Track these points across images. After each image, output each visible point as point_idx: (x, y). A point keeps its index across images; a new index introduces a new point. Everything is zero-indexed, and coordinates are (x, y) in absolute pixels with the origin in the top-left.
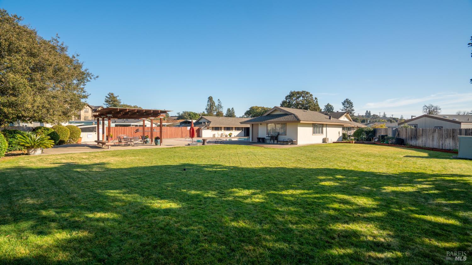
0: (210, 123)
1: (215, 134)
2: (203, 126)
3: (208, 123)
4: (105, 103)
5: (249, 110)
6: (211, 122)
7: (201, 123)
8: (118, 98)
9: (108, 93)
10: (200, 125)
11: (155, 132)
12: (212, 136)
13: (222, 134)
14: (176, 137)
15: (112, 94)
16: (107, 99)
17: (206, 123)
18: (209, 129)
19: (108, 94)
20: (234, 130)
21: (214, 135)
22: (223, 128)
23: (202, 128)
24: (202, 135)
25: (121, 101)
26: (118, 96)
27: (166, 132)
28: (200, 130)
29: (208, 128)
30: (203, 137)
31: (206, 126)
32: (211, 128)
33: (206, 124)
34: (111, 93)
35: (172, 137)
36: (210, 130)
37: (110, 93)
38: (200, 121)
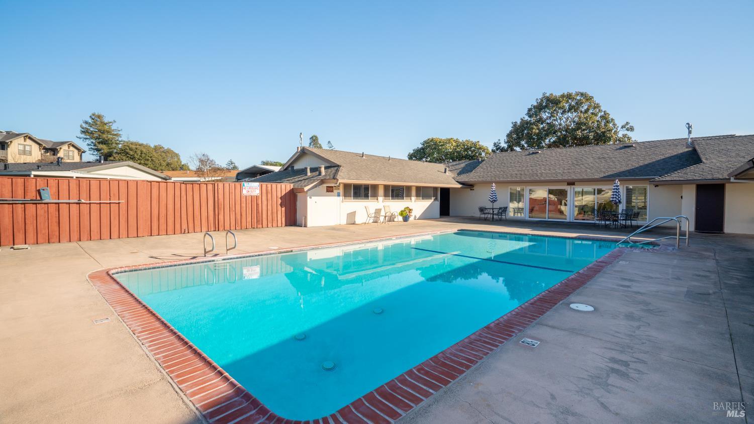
0: (337, 171)
1: (355, 212)
2: (310, 180)
3: (330, 170)
4: (83, 136)
5: (420, 146)
6: (341, 166)
7: (303, 171)
8: (114, 127)
9: (90, 114)
10: (297, 178)
11: (53, 208)
12: (344, 221)
13: (378, 211)
14: (184, 226)
15: (99, 117)
16: (84, 125)
17: (323, 170)
18: (336, 192)
19: (91, 117)
20: (413, 198)
21: (352, 215)
22: (381, 191)
23: (306, 189)
24: (306, 218)
25: (120, 133)
26: (115, 122)
27: (123, 207)
28: (299, 195)
29: (330, 190)
30: (309, 225)
31: (322, 182)
32: (341, 191)
33: (320, 174)
34: (97, 114)
35: (163, 227)
36: (339, 195)
37: (93, 115)
38: (297, 167)
